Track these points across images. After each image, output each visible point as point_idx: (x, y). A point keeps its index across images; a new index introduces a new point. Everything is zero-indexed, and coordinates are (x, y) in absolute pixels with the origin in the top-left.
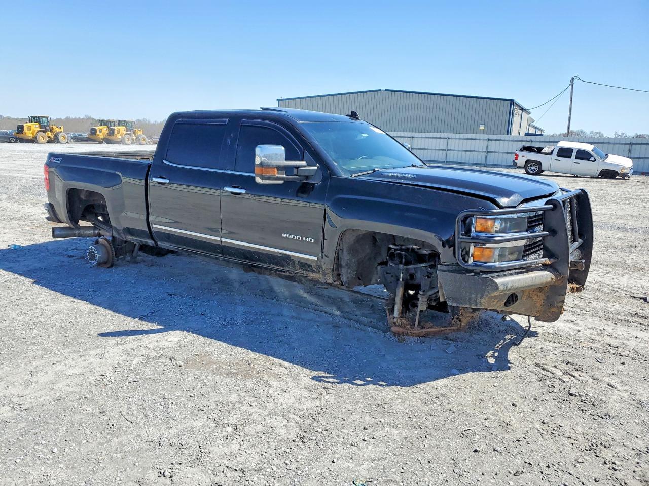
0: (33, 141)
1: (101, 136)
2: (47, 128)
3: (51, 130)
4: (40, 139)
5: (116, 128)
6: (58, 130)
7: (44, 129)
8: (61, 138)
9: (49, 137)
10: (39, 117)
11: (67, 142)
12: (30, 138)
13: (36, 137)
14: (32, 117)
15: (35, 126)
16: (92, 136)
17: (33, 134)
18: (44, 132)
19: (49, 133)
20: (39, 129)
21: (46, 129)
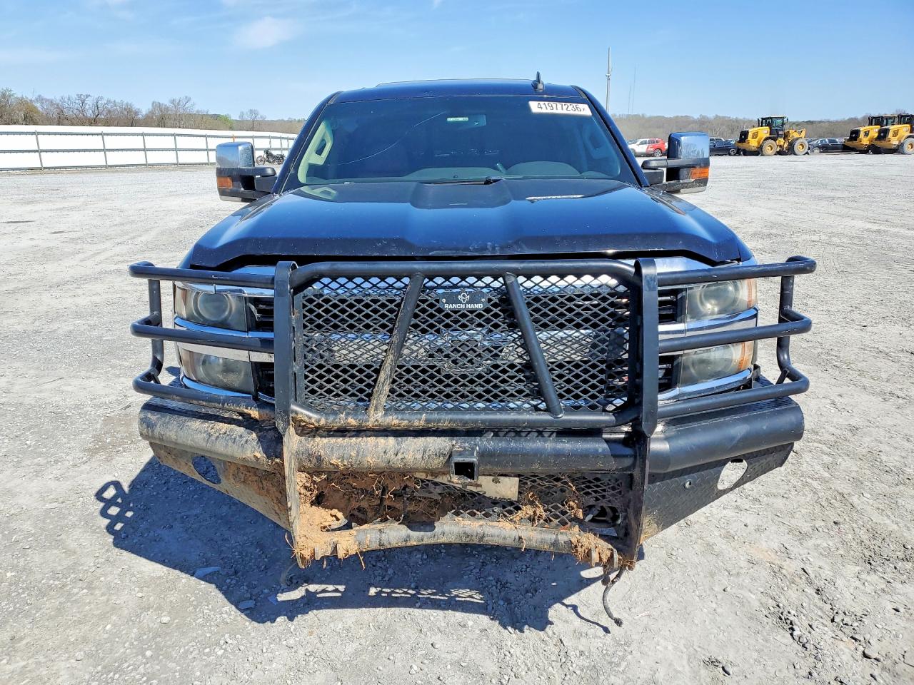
0: (758, 152)
1: (865, 141)
2: (781, 133)
3: (786, 136)
4: (767, 149)
5: (892, 128)
6: (796, 135)
7: (774, 135)
8: (797, 147)
9: (780, 146)
10: (771, 118)
11: (807, 153)
12: (753, 149)
13: (761, 147)
14: (763, 119)
15: (764, 132)
16: (850, 143)
17: (758, 144)
18: (775, 139)
19: (781, 141)
20: (768, 135)
21: (778, 135)
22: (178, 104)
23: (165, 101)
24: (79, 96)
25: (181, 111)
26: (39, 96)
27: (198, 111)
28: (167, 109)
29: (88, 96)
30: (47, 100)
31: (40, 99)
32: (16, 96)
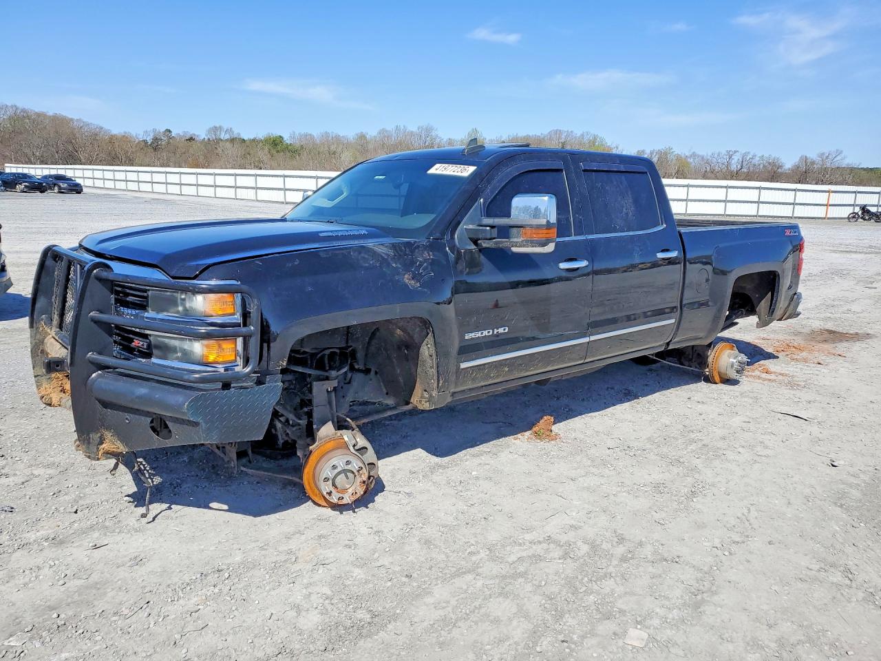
22: (827, 157)
23: (813, 155)
24: (728, 152)
25: (828, 165)
26: (694, 152)
27: (848, 164)
28: (813, 163)
29: (735, 152)
30: (699, 156)
31: (694, 155)
32: (676, 153)
